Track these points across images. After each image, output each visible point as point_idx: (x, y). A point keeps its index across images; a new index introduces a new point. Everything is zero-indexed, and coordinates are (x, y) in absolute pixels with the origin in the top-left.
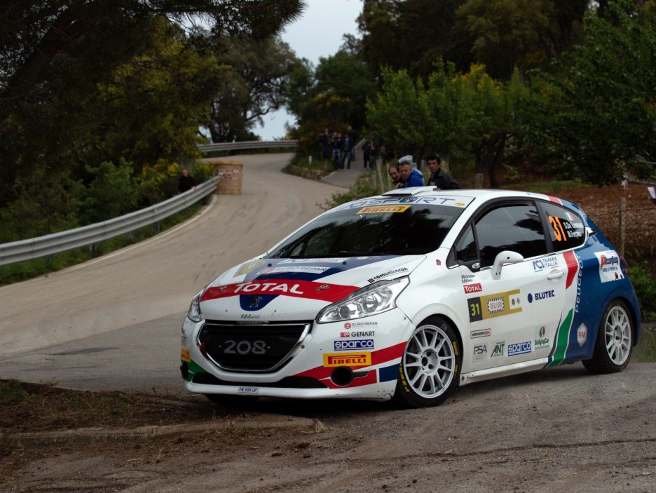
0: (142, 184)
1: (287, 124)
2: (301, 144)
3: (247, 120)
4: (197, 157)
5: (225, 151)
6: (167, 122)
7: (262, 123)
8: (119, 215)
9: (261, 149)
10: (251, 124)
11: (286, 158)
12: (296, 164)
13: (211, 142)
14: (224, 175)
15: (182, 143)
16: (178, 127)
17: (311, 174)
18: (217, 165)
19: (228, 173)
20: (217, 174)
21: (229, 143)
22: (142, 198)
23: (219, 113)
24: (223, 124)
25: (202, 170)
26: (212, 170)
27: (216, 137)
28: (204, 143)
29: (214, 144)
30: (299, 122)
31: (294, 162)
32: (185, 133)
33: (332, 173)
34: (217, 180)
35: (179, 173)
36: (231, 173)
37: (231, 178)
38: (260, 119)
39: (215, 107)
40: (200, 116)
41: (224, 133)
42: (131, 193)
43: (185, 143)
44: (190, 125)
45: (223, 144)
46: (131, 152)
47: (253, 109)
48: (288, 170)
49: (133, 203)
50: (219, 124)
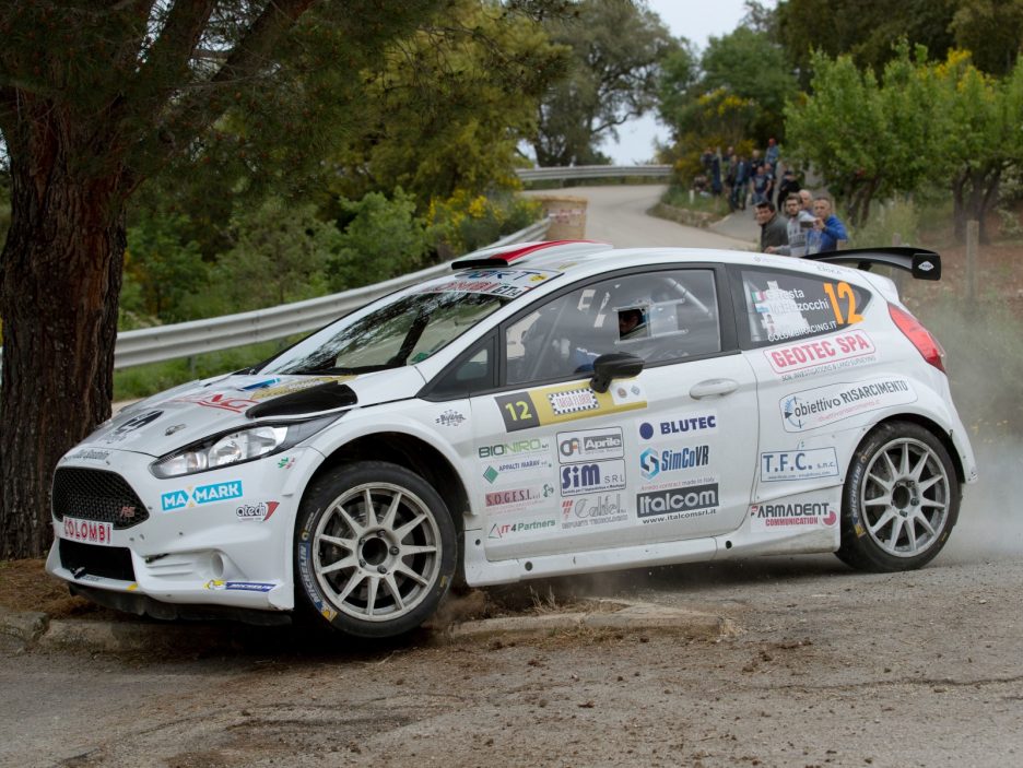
0: (429, 229)
1: (656, 140)
2: (677, 171)
3: (592, 132)
4: (516, 188)
5: (557, 181)
6: (468, 133)
7: (617, 138)
8: (392, 277)
9: (615, 178)
10: (598, 139)
11: (653, 193)
12: (669, 203)
13: (537, 167)
14: (557, 217)
15: (493, 166)
16: (486, 140)
17: (693, 217)
18: (547, 202)
19: (564, 214)
20: (546, 216)
21: (564, 168)
22: (429, 252)
23: (549, 121)
24: (555, 138)
25: (524, 209)
26: (539, 209)
27: (545, 159)
28: (526, 167)
29: (541, 169)
30: (675, 137)
31: (666, 200)
32: (497, 150)
33: (727, 218)
34: (546, 224)
35: (488, 213)
36: (568, 214)
37: (568, 222)
38: (612, 130)
39: (544, 112)
40: (521, 123)
41: (557, 152)
42: (412, 243)
43: (496, 166)
44: (504, 139)
45: (554, 169)
46: (411, 179)
47: (602, 115)
48: (656, 211)
49: (413, 258)
50: (549, 137)
